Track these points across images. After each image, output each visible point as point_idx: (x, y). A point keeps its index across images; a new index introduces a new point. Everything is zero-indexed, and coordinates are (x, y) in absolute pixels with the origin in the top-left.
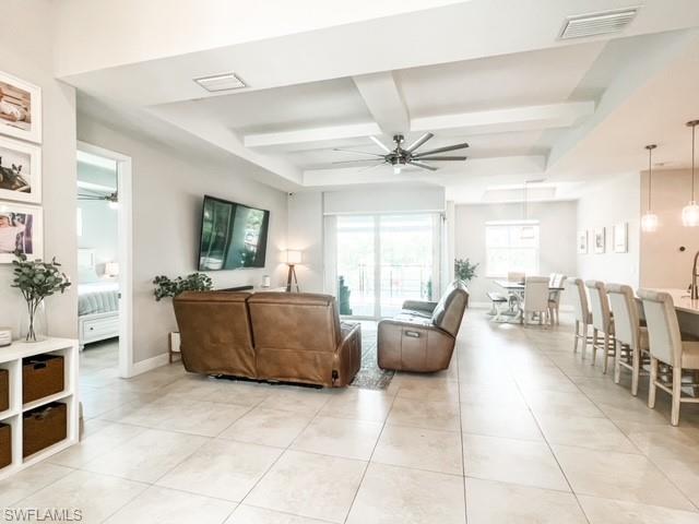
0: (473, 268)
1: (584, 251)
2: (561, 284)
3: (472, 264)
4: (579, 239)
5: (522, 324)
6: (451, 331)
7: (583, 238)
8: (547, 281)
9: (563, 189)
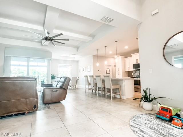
0: (55, 76)
1: (80, 72)
2: (78, 79)
3: (55, 75)
4: (79, 69)
5: (70, 89)
6: (66, 88)
7: (80, 69)
8: (76, 78)
9: (77, 57)
